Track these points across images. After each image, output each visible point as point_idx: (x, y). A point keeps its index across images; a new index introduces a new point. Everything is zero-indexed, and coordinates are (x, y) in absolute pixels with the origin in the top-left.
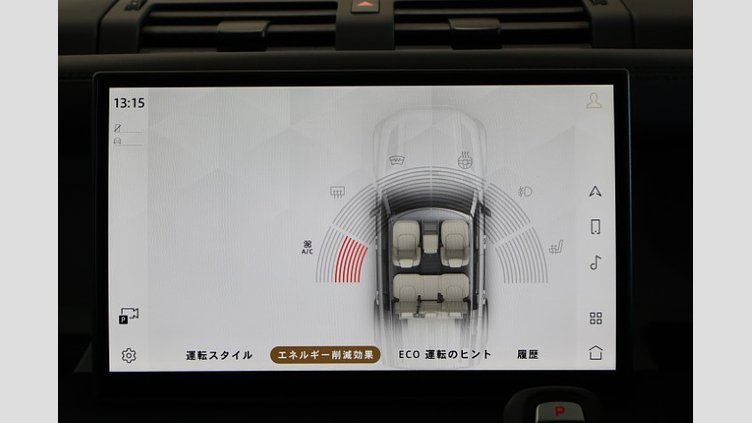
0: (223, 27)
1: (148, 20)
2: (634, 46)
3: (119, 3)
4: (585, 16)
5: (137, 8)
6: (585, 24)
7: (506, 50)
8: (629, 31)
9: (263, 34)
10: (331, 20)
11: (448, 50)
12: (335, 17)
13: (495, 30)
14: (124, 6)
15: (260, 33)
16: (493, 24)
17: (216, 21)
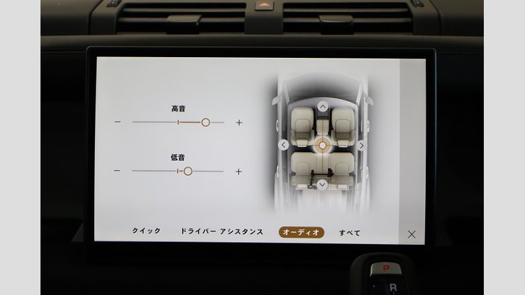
0: (171, 19)
1: (122, 14)
2: (440, 35)
3: (103, 2)
4: (408, 14)
5: (115, 6)
6: (409, 20)
7: (356, 36)
8: (438, 24)
9: (197, 24)
10: (242, 15)
11: (318, 35)
12: (244, 13)
13: (350, 23)
14: (106, 5)
15: (195, 23)
16: (348, 19)
17: (166, 15)
